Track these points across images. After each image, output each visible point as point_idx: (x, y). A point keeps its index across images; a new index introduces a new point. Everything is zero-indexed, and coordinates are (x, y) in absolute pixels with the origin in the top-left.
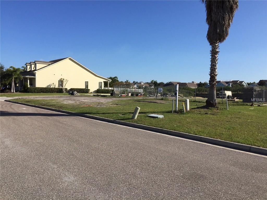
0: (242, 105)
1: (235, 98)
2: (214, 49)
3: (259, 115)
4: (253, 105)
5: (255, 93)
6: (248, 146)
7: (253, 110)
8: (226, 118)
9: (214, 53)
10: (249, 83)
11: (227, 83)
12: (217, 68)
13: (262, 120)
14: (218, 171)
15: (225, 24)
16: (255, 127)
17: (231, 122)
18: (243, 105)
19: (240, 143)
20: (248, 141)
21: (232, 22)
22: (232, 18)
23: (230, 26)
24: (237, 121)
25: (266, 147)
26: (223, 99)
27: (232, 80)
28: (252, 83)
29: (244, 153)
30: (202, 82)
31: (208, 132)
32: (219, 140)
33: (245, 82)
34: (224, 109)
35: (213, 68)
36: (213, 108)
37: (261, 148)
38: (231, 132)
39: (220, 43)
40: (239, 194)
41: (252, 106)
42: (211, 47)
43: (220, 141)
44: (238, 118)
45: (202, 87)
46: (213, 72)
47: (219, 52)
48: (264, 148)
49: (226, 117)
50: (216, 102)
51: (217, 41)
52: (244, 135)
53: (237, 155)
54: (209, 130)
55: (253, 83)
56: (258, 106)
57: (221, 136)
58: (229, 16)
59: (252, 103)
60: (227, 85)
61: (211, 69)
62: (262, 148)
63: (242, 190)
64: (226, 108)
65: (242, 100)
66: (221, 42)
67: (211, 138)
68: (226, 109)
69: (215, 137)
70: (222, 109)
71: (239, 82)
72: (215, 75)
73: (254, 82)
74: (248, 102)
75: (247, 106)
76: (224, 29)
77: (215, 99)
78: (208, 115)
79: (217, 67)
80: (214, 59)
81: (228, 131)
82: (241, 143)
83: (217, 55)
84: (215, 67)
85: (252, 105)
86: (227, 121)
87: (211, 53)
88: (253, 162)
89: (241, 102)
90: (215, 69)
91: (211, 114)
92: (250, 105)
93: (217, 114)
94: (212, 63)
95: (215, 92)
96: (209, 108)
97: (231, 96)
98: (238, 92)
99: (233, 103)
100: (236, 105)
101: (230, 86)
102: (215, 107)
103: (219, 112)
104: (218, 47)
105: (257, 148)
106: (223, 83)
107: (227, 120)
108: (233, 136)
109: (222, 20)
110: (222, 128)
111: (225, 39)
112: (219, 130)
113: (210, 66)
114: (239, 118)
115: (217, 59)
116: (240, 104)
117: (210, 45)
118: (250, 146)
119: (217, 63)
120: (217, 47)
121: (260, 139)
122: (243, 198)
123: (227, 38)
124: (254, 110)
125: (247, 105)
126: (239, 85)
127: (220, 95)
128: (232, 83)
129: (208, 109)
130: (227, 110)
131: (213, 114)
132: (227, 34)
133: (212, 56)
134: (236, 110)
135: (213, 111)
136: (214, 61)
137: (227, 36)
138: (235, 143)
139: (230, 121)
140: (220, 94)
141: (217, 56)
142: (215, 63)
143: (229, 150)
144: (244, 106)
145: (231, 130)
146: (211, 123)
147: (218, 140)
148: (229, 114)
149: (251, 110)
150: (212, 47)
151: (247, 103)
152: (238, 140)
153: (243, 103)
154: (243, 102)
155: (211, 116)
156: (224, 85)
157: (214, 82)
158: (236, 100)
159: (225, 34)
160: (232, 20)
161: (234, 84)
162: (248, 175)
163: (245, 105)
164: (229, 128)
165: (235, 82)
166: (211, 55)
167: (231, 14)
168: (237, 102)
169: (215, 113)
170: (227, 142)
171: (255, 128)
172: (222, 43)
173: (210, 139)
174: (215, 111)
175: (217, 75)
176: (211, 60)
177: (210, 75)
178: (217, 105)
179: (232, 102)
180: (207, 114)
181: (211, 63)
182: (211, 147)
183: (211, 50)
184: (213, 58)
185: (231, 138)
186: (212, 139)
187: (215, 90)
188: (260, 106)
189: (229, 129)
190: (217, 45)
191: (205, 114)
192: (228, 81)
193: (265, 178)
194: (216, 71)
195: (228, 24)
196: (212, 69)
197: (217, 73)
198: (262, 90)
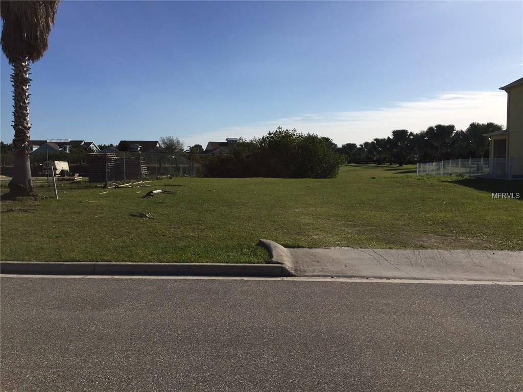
0: (87, 187)
1: (77, 175)
2: (18, 72)
3: (114, 204)
4: (107, 186)
5: (109, 164)
6: (91, 264)
7: (105, 195)
8: (53, 216)
9: (20, 82)
10: (103, 145)
11: (61, 144)
12: (28, 114)
13: (119, 213)
14: (25, 327)
15: (38, 23)
16: (107, 227)
17: (63, 222)
18: (90, 187)
19: (75, 261)
20: (92, 255)
21: (53, 22)
22: (53, 15)
23: (49, 30)
24: (74, 219)
25: (121, 260)
26: (50, 178)
27: (70, 140)
28: (107, 145)
29: (82, 278)
30: (5, 143)
31: (11, 250)
32: (35, 262)
33: (94, 145)
34: (50, 197)
35: (20, 114)
36: (24, 197)
37: (113, 263)
38: (60, 242)
39: (31, 61)
40: (63, 360)
41: (105, 189)
42: (11, 66)
43: (36, 264)
44: (76, 213)
45: (5, 153)
46: (21, 122)
47: (31, 80)
48: (118, 263)
49: (54, 213)
50: (32, 184)
51: (26, 57)
52: (85, 244)
53: (69, 285)
54: (12, 244)
55: (109, 146)
56: (115, 188)
57: (40, 253)
58: (47, 10)
59: (104, 183)
60: (61, 149)
61: (15, 115)
62: (115, 263)
63: (69, 350)
64: (55, 197)
65: (88, 178)
66: (33, 61)
67: (16, 262)
68: (53, 198)
69: (26, 258)
70: (46, 198)
71: (83, 143)
72: (25, 128)
73: (112, 143)
74: (98, 182)
75: (95, 189)
76: (38, 34)
77: (30, 179)
78: (15, 214)
79: (28, 111)
80: (19, 93)
81: (53, 242)
82: (79, 261)
83: (27, 87)
84: (24, 112)
85: (105, 187)
86: (55, 222)
87: (12, 80)
88: (97, 291)
89: (85, 182)
90: (25, 115)
91: (20, 210)
92: (101, 187)
93: (34, 208)
94: (17, 102)
95: (28, 163)
96: (17, 198)
97: (68, 171)
98: (82, 163)
99: (69, 185)
100: (75, 189)
101: (68, 151)
102: (30, 196)
103: (38, 205)
104: (27, 70)
105: (106, 265)
106: (52, 146)
107: (54, 220)
108: (64, 250)
109: (32, 14)
110: (43, 236)
111: (42, 56)
112: (35, 242)
113: (13, 109)
114: (79, 213)
115: (27, 94)
116: (84, 187)
117: (10, 62)
118: (94, 263)
119: (29, 103)
120: (25, 69)
121: (113, 247)
122: (71, 366)
123: (45, 53)
124: (107, 196)
125: (96, 187)
126: (84, 151)
127: (44, 169)
128: (70, 146)
129: (14, 200)
130: (56, 200)
131: (26, 211)
132: (45, 46)
133: (16, 87)
134: (75, 198)
135: (26, 204)
136: (22, 98)
137: (45, 49)
138: (66, 263)
139: (60, 222)
140: (44, 167)
141: (28, 89)
142: (24, 103)
143: (53, 279)
144: (92, 190)
145: (60, 239)
146: (20, 229)
147: (32, 263)
148: (59, 207)
149: (102, 197)
150: (14, 68)
151: (95, 184)
152: (73, 255)
153: (89, 184)
154: (90, 181)
155: (21, 215)
156: (54, 150)
157: (24, 143)
158: (77, 178)
159: (40, 44)
160: (53, 19)
161: (75, 148)
162: (85, 318)
163: (92, 187)
164: (57, 235)
165: (75, 144)
166: (13, 85)
167: (51, 5)
168: (79, 182)
169: (30, 208)
170: (51, 263)
171: (105, 228)
172: (35, 63)
173: (14, 264)
174: (30, 203)
175: (30, 128)
176: (14, 95)
177: (15, 127)
178: (35, 191)
179: (68, 182)
180: (11, 210)
181: (15, 103)
182: (15, 280)
183: (13, 75)
184: (18, 91)
185: (58, 254)
186: (19, 262)
187: (29, 160)
188: (118, 187)
189: (56, 237)
190: (26, 65)
191: (8, 211)
192: (63, 141)
193: (114, 317)
194: (28, 120)
195: (45, 25)
196: (19, 116)
197: (29, 125)
198: (121, 159)
